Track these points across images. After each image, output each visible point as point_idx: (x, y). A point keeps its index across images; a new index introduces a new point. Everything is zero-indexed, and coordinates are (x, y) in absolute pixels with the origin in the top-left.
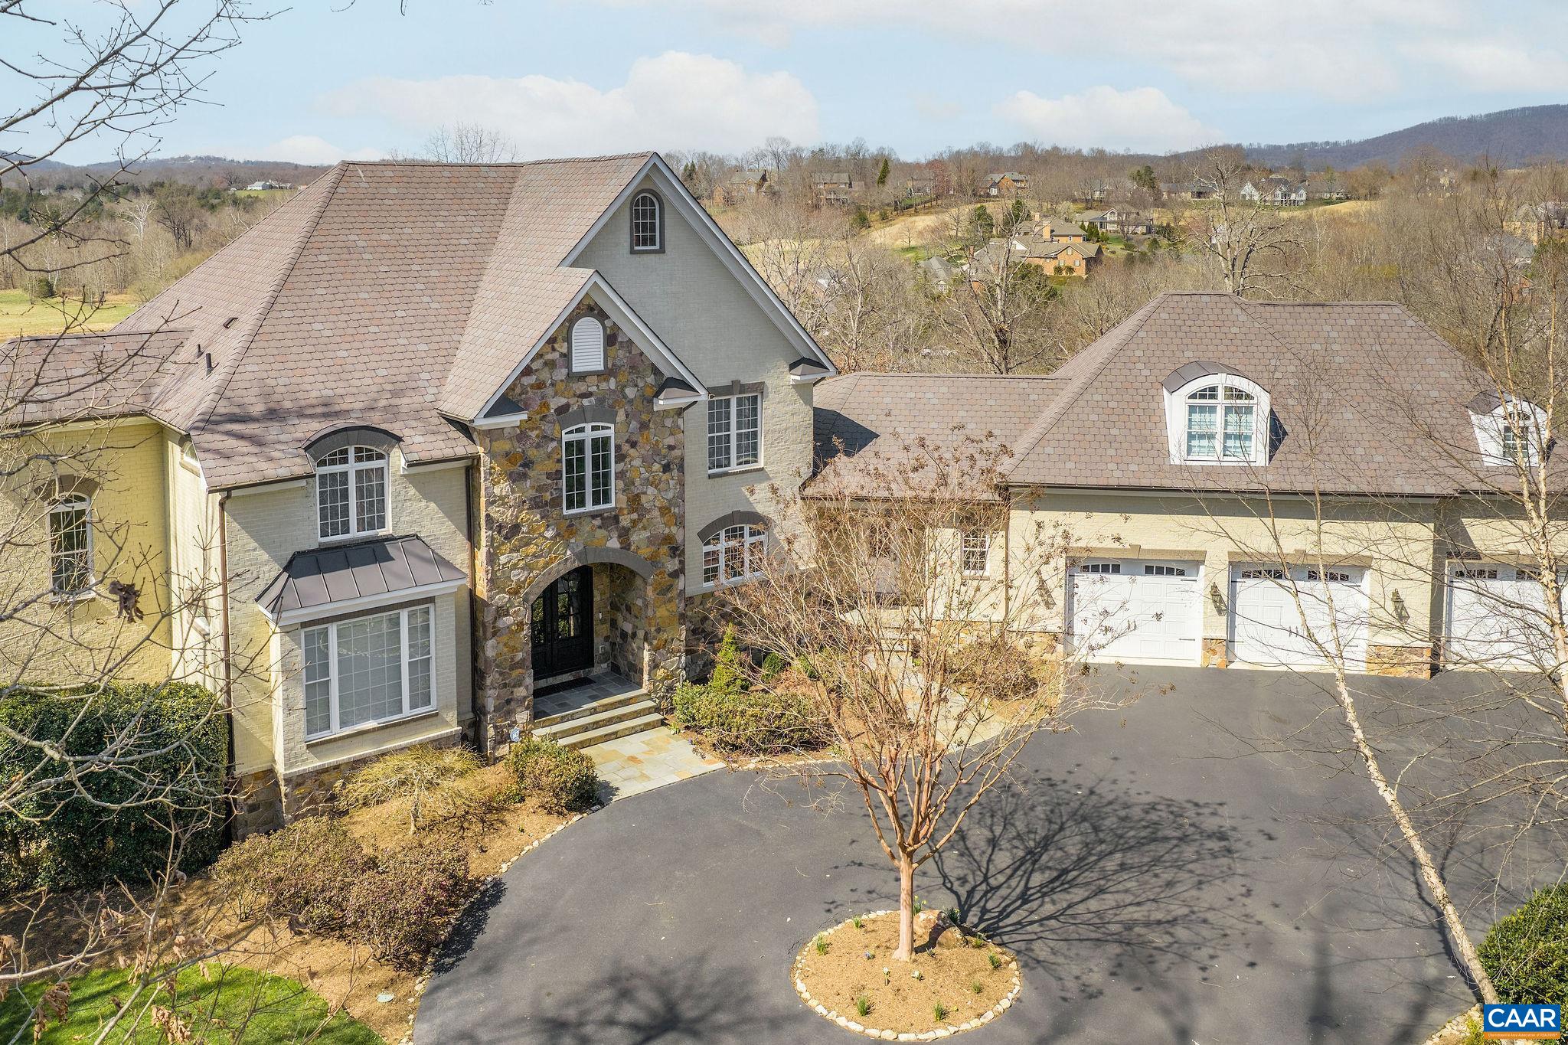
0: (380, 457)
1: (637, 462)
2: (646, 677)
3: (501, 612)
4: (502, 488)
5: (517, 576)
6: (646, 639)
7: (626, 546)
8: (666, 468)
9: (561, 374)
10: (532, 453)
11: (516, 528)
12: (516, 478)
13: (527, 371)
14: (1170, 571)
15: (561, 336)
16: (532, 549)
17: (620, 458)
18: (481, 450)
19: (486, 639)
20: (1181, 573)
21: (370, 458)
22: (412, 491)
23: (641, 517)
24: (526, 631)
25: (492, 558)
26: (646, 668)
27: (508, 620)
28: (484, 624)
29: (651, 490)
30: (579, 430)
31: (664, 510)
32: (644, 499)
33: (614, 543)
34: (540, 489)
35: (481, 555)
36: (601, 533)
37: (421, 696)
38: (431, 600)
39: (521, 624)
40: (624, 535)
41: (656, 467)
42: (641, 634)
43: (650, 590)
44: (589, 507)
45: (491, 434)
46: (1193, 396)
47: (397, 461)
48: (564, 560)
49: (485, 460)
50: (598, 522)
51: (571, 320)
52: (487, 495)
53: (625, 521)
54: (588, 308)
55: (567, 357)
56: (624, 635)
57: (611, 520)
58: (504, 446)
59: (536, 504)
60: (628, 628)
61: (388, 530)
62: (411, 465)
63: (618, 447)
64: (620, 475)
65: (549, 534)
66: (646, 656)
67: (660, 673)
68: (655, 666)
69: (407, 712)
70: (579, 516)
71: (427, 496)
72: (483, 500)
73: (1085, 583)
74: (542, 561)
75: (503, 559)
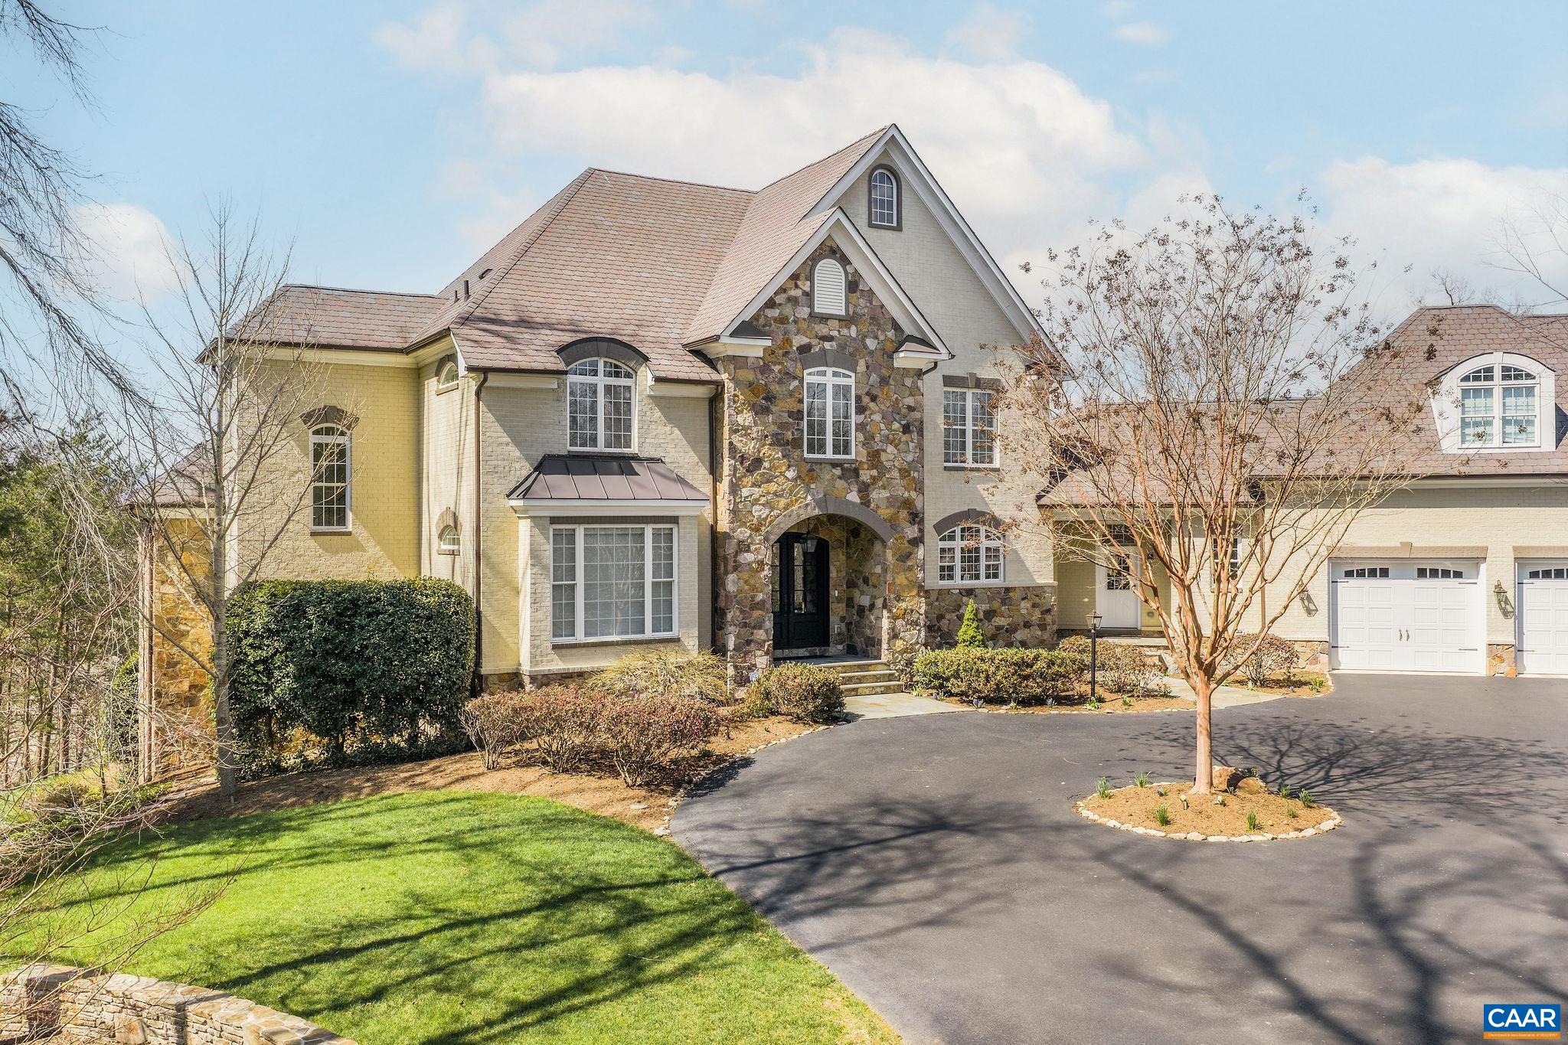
0: (628, 375)
1: (877, 417)
2: (885, 646)
3: (743, 547)
4: (746, 418)
5: (759, 512)
6: (885, 606)
7: (866, 502)
8: (906, 429)
9: (803, 312)
10: (775, 388)
11: (758, 462)
12: (760, 411)
13: (771, 304)
14: (1446, 574)
15: (805, 272)
16: (773, 487)
17: (861, 409)
18: (724, 376)
19: (726, 573)
20: (1458, 575)
21: (617, 375)
22: (658, 414)
23: (881, 475)
24: (767, 571)
25: (734, 489)
26: (885, 637)
27: (748, 557)
28: (725, 558)
29: (890, 449)
30: (824, 374)
31: (904, 473)
32: (883, 457)
33: (854, 497)
34: (783, 426)
35: (724, 487)
36: (840, 484)
37: (664, 621)
38: (674, 520)
39: (761, 563)
40: (864, 489)
41: (896, 426)
42: (879, 602)
43: (889, 554)
44: (829, 454)
45: (736, 361)
46: (1466, 379)
47: (645, 379)
48: (803, 507)
49: (729, 386)
50: (838, 472)
51: (814, 259)
52: (731, 423)
53: (866, 475)
54: (829, 250)
55: (809, 295)
56: (861, 611)
57: (851, 472)
58: (748, 375)
59: (778, 441)
60: (865, 601)
61: (634, 449)
62: (659, 380)
63: (858, 398)
64: (860, 427)
65: (791, 474)
66: (885, 624)
67: (899, 644)
68: (894, 635)
69: (649, 634)
70: (820, 462)
71: (670, 419)
72: (726, 429)
73: (1350, 589)
74: (783, 502)
75: (745, 492)
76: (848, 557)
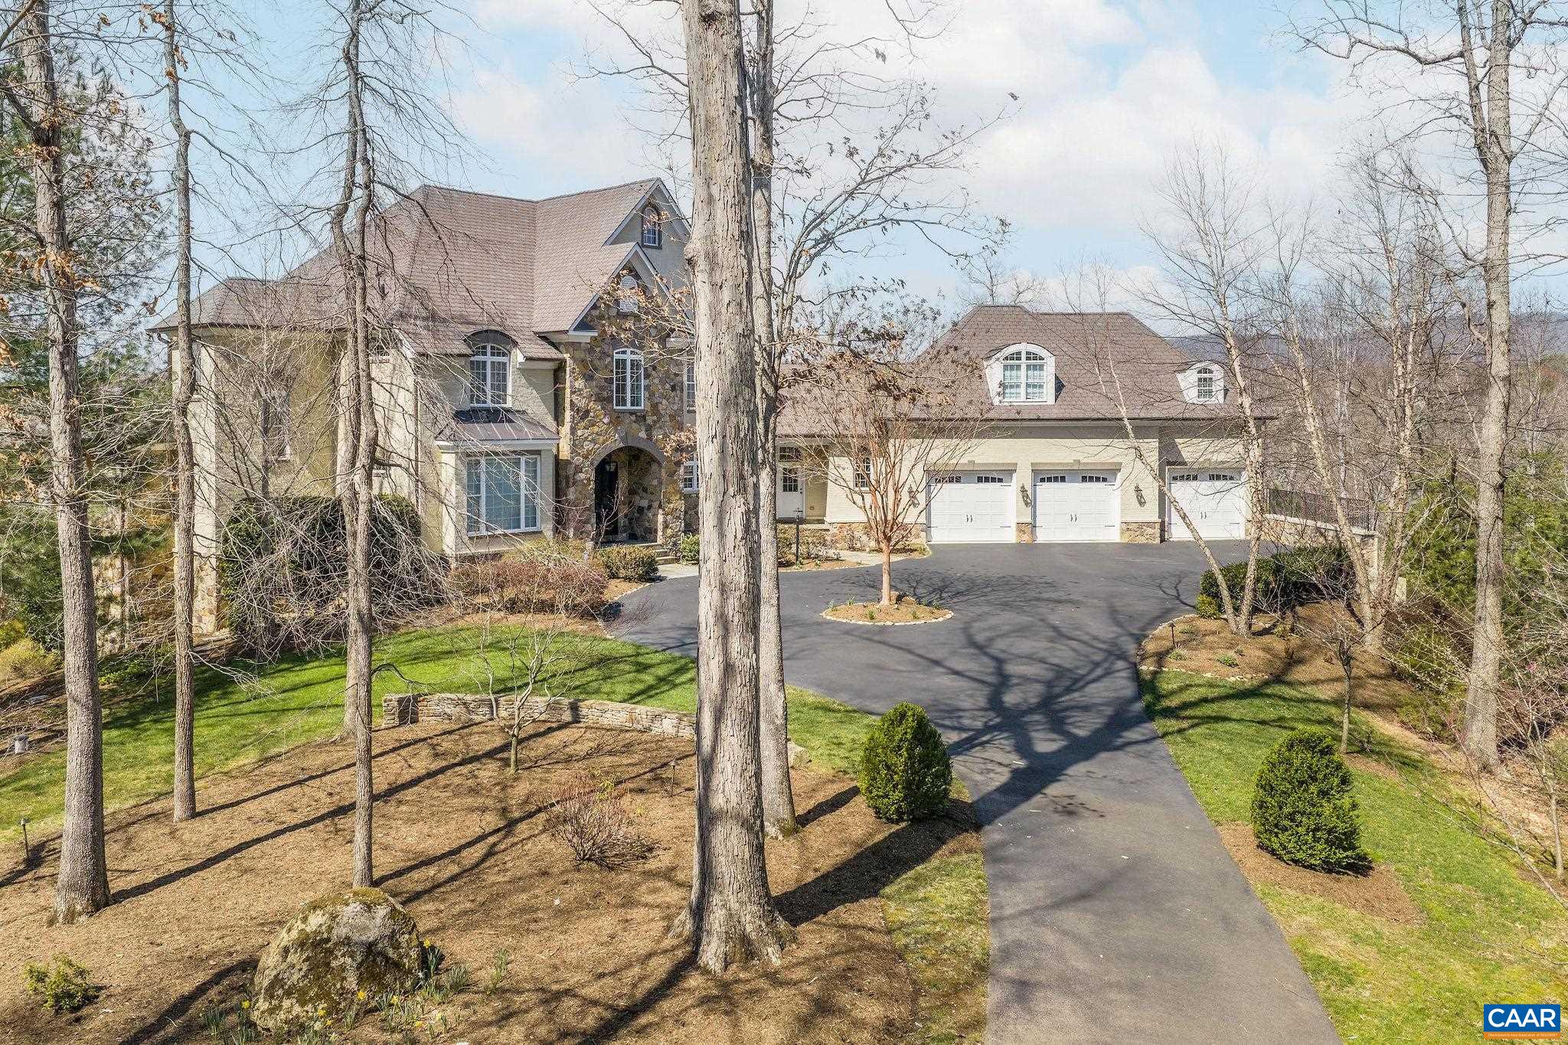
0: (504, 355)
1: (656, 381)
2: (660, 533)
3: (578, 469)
4: (580, 384)
5: (588, 446)
6: (660, 506)
7: (650, 438)
8: (673, 388)
9: (613, 312)
10: (597, 363)
11: (587, 412)
12: (589, 378)
13: (595, 307)
14: (993, 480)
16: (596, 429)
17: (647, 376)
18: (567, 356)
19: (568, 487)
20: (1000, 480)
21: (499, 355)
22: (524, 381)
23: (659, 419)
24: (592, 485)
25: (573, 430)
26: (660, 527)
27: (582, 476)
28: (567, 477)
29: (664, 402)
30: (624, 352)
31: (672, 417)
32: (660, 407)
33: (643, 435)
34: (602, 388)
35: (566, 429)
36: (635, 426)
37: (532, 521)
38: (538, 452)
39: (589, 480)
40: (649, 429)
41: (668, 386)
42: (656, 504)
43: (663, 471)
44: (629, 406)
45: (574, 346)
46: (1006, 358)
47: (518, 357)
48: (614, 441)
49: (569, 362)
50: (633, 418)
51: (619, 277)
52: (572, 387)
53: (650, 420)
54: (630, 270)
55: (617, 300)
56: (641, 510)
57: (641, 418)
58: (580, 355)
59: (599, 399)
60: (644, 503)
61: (509, 405)
62: (529, 359)
63: (646, 369)
64: (647, 387)
65: (606, 420)
66: (660, 518)
67: (669, 531)
68: (666, 526)
69: (523, 528)
70: (623, 412)
71: (531, 384)
72: (568, 391)
73: (938, 490)
74: (601, 439)
75: (579, 433)
76: (630, 474)
